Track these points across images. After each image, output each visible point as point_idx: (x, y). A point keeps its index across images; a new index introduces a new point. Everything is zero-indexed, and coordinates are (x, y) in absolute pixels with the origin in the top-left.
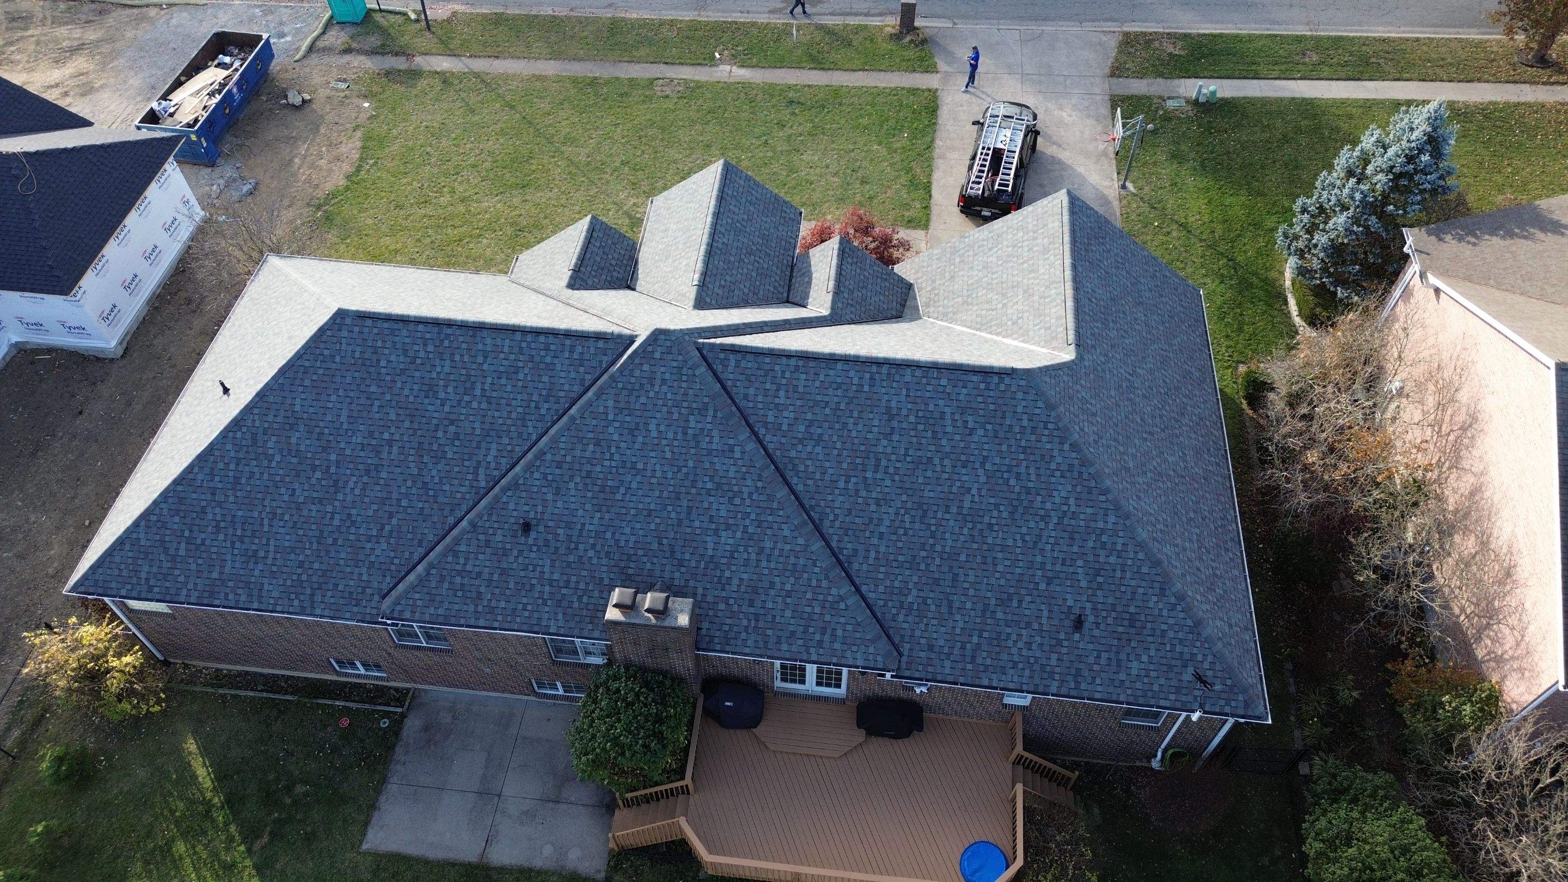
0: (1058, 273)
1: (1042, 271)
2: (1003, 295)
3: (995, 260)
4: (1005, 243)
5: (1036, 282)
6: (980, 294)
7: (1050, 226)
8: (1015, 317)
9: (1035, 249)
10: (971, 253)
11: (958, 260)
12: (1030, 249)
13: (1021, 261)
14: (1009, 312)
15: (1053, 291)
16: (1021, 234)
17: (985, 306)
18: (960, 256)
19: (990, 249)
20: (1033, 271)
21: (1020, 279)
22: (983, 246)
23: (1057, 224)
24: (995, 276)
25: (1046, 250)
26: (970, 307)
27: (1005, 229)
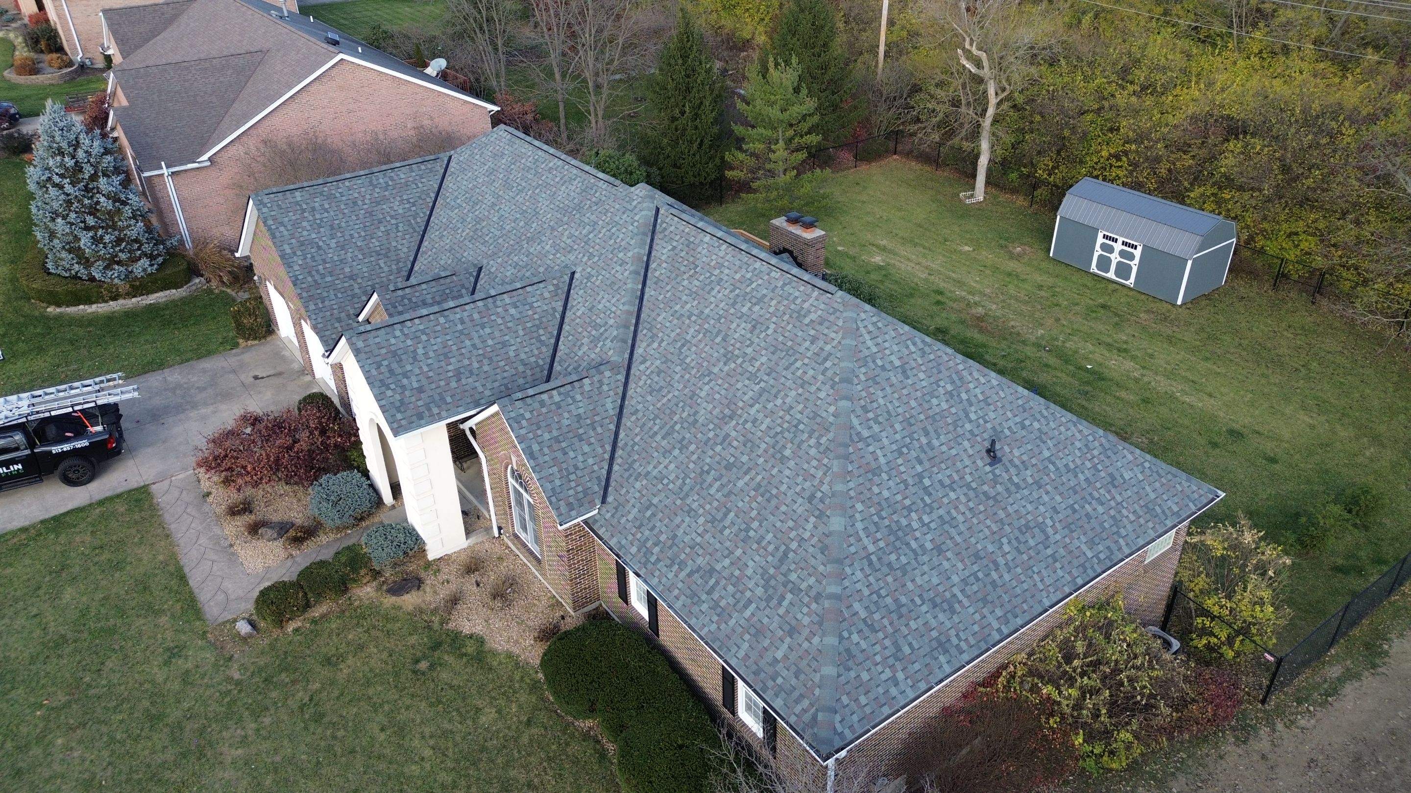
0: (359, 182)
1: (356, 195)
2: (380, 222)
3: (334, 241)
4: (314, 236)
5: (368, 197)
6: (377, 244)
7: (299, 199)
8: (407, 206)
9: (327, 206)
10: (321, 267)
11: (329, 279)
12: (327, 211)
13: (341, 216)
14: (401, 211)
15: (381, 181)
16: (305, 224)
17: (393, 235)
18: (323, 276)
19: (319, 248)
20: (355, 203)
21: (362, 212)
22: (313, 257)
23: (298, 194)
24: (356, 235)
25: (330, 197)
26: (393, 249)
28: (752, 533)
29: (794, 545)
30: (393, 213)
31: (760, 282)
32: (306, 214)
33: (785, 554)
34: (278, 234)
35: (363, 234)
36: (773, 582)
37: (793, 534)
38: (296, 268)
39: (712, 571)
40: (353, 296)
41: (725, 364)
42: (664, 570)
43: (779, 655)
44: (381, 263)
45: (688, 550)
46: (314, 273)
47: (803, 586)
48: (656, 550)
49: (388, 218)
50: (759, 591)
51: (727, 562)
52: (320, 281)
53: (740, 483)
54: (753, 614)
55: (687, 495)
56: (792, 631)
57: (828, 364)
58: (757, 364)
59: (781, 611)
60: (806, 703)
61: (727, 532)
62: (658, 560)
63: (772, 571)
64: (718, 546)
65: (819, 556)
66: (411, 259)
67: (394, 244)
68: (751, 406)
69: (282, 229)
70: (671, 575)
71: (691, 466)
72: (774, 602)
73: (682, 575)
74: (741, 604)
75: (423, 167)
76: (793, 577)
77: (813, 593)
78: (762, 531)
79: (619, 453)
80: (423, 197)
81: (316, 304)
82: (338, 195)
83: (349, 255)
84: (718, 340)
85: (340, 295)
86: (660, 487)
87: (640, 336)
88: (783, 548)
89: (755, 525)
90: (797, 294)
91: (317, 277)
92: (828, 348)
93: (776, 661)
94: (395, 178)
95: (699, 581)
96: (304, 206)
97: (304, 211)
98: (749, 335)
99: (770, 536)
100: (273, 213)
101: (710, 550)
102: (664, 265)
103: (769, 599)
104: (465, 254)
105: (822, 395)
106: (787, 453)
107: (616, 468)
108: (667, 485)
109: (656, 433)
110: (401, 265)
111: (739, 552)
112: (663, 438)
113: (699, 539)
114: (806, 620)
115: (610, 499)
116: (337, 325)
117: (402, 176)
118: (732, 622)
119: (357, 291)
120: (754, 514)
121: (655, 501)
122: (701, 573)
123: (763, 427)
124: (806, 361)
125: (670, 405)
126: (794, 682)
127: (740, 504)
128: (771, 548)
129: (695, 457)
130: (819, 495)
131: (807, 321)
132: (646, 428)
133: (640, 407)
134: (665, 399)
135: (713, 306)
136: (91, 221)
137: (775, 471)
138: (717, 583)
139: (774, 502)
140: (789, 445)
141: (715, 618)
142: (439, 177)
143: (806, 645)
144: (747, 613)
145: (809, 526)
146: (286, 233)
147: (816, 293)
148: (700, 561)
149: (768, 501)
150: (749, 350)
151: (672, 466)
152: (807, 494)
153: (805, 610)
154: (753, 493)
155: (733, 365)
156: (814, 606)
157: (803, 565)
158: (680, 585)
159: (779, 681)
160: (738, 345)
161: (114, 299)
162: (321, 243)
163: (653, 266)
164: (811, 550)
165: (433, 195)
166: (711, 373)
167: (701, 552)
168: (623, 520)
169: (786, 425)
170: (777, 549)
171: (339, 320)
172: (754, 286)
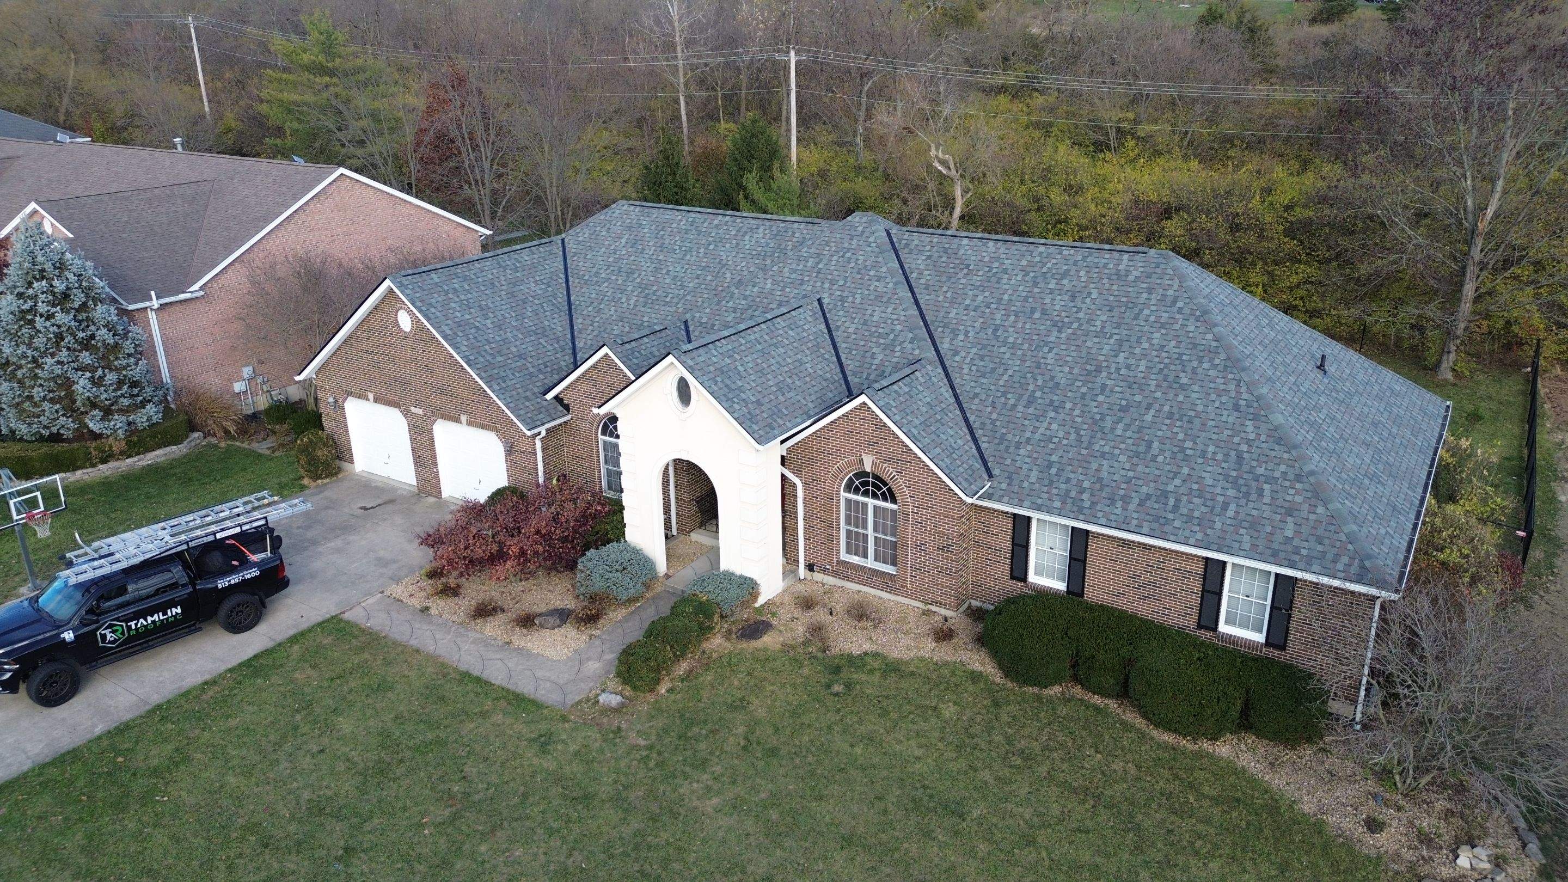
0: (488, 263)
1: (491, 277)
2: (524, 303)
3: (489, 321)
4: (467, 317)
5: (502, 278)
6: (531, 323)
7: (438, 280)
8: (543, 287)
9: (467, 288)
10: (487, 347)
11: (499, 359)
12: (469, 292)
13: (485, 297)
14: (539, 292)
15: (508, 262)
17: (542, 315)
18: (494, 356)
19: (477, 328)
20: (492, 284)
21: (503, 293)
22: (475, 337)
23: (433, 275)
24: (507, 315)
25: (466, 278)
26: (547, 328)
27: (449, 322)
28: (1189, 452)
29: (1244, 447)
30: (533, 294)
31: (1054, 261)
32: (451, 296)
33: (1240, 457)
34: (431, 315)
35: (513, 314)
36: (1241, 482)
37: (1236, 440)
38: (464, 349)
39: (1165, 495)
40: (531, 374)
41: (1059, 332)
42: (1107, 509)
43: (1289, 533)
44: (542, 341)
45: (1124, 486)
46: (483, 353)
47: (1277, 474)
48: (1085, 496)
49: (531, 299)
50: (1231, 493)
51: (1177, 482)
52: (492, 361)
53: (1148, 418)
54: (1237, 513)
55: (1090, 443)
56: (1290, 512)
57: (1179, 305)
58: (1098, 323)
59: (1267, 500)
60: (1345, 560)
61: (1160, 459)
62: (1094, 504)
63: (1234, 473)
64: (1157, 472)
65: (1277, 447)
66: (569, 336)
67: (547, 323)
68: (1116, 356)
69: (433, 310)
70: (1118, 511)
71: (1078, 420)
72: (1254, 496)
73: (1132, 507)
74: (1218, 510)
75: (542, 250)
76: (1261, 471)
77: (1291, 477)
78: (1200, 447)
79: (979, 433)
80: (554, 277)
81: (498, 384)
82: (473, 277)
83: (509, 335)
84: (1037, 315)
85: (517, 375)
86: (1052, 446)
87: (936, 335)
88: (1233, 453)
89: (1188, 444)
90: (1104, 261)
91: (488, 358)
92: (1170, 293)
93: (1288, 540)
94: (520, 259)
95: (1157, 506)
96: (446, 288)
97: (447, 292)
98: (1072, 304)
99: (1211, 449)
100: (418, 295)
101: (1151, 478)
102: (927, 273)
103: (1247, 495)
104: (646, 319)
105: (1192, 328)
106: (1184, 380)
107: (984, 446)
108: (1060, 442)
109: (1014, 406)
110: (562, 343)
111: (1185, 470)
112: (1027, 407)
113: (1131, 474)
114: (1299, 499)
115: (996, 472)
116: (527, 404)
117: (527, 258)
118: (1218, 525)
119: (532, 370)
120: (1181, 436)
121: (1054, 458)
122: (1154, 499)
123: (1142, 368)
124: (1153, 308)
125: (1016, 379)
126: (1320, 548)
127: (1160, 433)
128: (1220, 457)
129: (1077, 412)
130: (1243, 403)
131: (1131, 278)
132: (999, 405)
133: (978, 390)
134: (1006, 377)
135: (1010, 292)
136: (86, 358)
137: (1181, 398)
138: (1178, 500)
139: (1197, 422)
140: (1182, 375)
141: (1196, 528)
142: (560, 258)
143: (1312, 517)
144: (1230, 513)
145: (1250, 428)
146: (438, 314)
147: (1126, 256)
148: (1145, 489)
149: (1190, 422)
150: (1080, 315)
151: (1054, 426)
152: (1230, 406)
153: (1292, 491)
154: (1168, 421)
155: (1070, 331)
156: (1299, 486)
157: (1265, 459)
158: (1135, 515)
159: (1304, 552)
160: (1063, 314)
161: (104, 461)
162: (477, 324)
163: (913, 276)
164: (1265, 445)
165: (563, 276)
166: (1046, 343)
167: (1141, 482)
168: (1026, 484)
169: (1166, 361)
170: (1227, 455)
171: (527, 399)
172: (1049, 265)
